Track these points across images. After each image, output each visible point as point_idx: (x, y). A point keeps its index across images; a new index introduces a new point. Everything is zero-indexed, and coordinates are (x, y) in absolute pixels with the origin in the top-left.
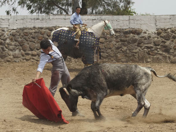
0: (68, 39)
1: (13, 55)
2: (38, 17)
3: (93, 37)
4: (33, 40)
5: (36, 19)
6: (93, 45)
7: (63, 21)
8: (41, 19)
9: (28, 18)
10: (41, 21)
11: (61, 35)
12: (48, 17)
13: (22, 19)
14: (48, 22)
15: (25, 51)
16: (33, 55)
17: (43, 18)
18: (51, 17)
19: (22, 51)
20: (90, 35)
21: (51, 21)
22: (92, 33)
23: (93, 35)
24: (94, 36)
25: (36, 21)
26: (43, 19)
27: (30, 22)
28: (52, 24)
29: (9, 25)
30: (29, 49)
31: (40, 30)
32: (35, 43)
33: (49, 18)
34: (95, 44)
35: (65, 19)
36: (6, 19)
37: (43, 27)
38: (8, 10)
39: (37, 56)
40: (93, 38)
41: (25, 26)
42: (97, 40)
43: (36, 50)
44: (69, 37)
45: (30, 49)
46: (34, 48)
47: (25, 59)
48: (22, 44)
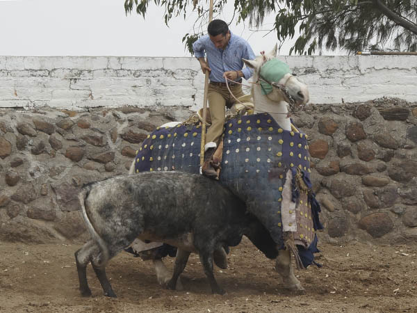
5: (302, 71)
6: (274, 164)
10: (323, 80)
14: (352, 81)
17: (331, 67)
18: (365, 61)
21: (365, 79)
26: (330, 71)
28: (369, 91)
29: (193, 97)
31: (320, 116)
36: (183, 70)
37: (331, 105)
38: (191, 34)
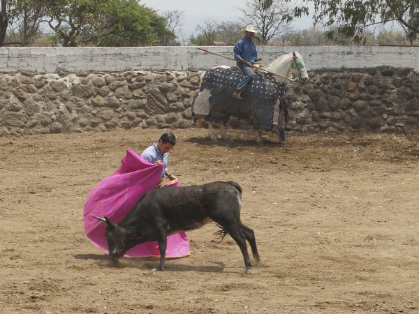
0: (228, 84)
1: (297, 119)
2: (349, 50)
3: (272, 82)
4: (338, 91)
6: (273, 96)
7: (397, 56)
8: (355, 53)
9: (332, 51)
10: (355, 57)
11: (216, 77)
12: (369, 50)
13: (321, 53)
14: (369, 58)
15: (319, 110)
16: (333, 119)
17: (359, 52)
18: (375, 49)
19: (314, 111)
20: (268, 78)
21: (375, 57)
22: (271, 74)
23: (273, 78)
24: (275, 80)
25: (346, 57)
26: (358, 54)
27: (335, 59)
28: (377, 62)
30: (328, 109)
31: (353, 73)
32: (340, 96)
33: (371, 52)
34: (275, 94)
35: (401, 54)
37: (359, 68)
39: (342, 121)
40: (272, 84)
41: (325, 66)
42: (279, 87)
43: (341, 110)
44: (231, 80)
45: (330, 107)
46: (337, 107)
47: (319, 126)
48: (315, 99)
